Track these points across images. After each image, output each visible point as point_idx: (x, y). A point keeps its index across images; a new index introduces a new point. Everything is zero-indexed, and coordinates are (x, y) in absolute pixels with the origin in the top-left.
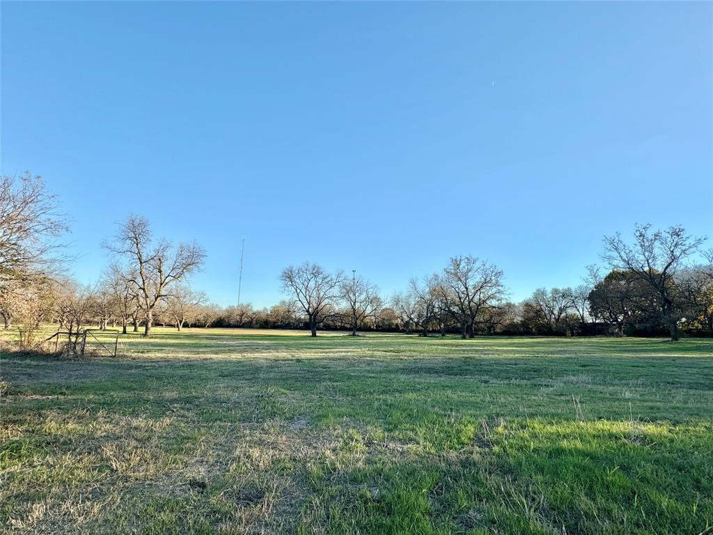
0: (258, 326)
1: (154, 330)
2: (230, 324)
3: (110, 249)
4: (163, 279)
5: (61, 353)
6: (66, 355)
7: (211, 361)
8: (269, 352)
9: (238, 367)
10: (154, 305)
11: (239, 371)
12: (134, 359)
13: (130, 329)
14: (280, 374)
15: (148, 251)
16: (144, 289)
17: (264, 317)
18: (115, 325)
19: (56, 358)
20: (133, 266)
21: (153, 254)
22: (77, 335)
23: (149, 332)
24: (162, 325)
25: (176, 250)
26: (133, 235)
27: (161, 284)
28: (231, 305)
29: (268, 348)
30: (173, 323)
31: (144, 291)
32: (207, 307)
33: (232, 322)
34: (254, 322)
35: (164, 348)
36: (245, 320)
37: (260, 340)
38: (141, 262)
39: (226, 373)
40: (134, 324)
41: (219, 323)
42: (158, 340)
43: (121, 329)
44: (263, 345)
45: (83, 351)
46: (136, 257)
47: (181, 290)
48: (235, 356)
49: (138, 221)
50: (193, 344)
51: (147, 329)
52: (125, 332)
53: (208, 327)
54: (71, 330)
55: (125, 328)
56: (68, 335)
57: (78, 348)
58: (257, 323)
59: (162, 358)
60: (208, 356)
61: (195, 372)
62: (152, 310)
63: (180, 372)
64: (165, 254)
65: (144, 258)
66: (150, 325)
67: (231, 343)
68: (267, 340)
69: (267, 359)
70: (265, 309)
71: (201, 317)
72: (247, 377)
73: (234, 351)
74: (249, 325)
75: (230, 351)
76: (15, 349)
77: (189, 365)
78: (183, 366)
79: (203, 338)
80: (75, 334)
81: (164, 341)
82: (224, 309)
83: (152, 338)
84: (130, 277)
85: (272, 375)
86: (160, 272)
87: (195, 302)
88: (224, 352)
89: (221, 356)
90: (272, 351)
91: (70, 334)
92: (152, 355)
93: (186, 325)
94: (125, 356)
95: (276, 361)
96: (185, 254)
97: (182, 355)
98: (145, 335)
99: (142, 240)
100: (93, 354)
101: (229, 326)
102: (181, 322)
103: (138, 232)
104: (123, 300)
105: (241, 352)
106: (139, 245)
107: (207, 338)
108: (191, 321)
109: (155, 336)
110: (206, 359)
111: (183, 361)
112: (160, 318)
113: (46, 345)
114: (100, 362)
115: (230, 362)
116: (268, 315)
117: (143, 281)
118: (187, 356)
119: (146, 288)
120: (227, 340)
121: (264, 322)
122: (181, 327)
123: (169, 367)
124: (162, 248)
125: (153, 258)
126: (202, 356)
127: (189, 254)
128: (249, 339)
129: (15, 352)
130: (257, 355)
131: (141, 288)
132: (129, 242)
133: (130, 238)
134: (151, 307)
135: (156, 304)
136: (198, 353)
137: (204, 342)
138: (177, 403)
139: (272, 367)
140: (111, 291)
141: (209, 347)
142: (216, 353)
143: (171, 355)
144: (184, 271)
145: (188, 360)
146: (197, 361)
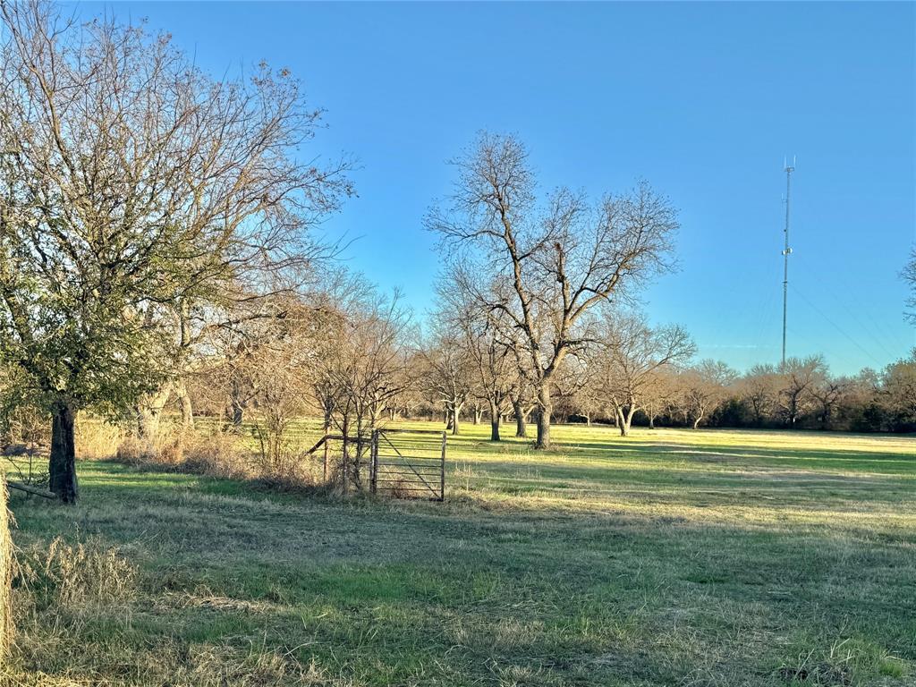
0: (847, 425)
1: (559, 433)
2: (761, 418)
3: (444, 229)
4: (569, 299)
5: (330, 486)
6: (341, 491)
7: (680, 526)
8: (870, 509)
9: (756, 551)
10: (552, 367)
11: (756, 566)
12: (486, 508)
13: (508, 430)
14: (893, 590)
15: (530, 226)
16: (526, 327)
17: (864, 398)
18: (478, 420)
19: (321, 499)
20: (499, 268)
21: (540, 233)
22: (359, 441)
23: (546, 436)
24: (584, 420)
25: (596, 217)
26: (491, 189)
27: (566, 312)
28: (762, 363)
29: (867, 494)
30: (608, 414)
31: (529, 333)
32: (693, 371)
33: (767, 413)
34: (835, 414)
35: (570, 481)
36: (806, 406)
37: (850, 466)
38: (514, 258)
39: (715, 568)
40: (516, 417)
41: (731, 417)
42: (564, 460)
43: (486, 429)
44: (854, 483)
45: (373, 482)
46: (503, 245)
47: (621, 324)
48: (756, 516)
49: (500, 150)
50: (647, 472)
51: (541, 431)
52: (495, 437)
53: (702, 426)
54: (344, 431)
55: (495, 427)
56: (341, 443)
57: (365, 474)
58: (842, 417)
59: (554, 510)
60: (677, 510)
61: (625, 559)
62: (549, 380)
63: (581, 556)
64: (571, 230)
65: (522, 247)
66: (546, 418)
67: (757, 473)
68: (869, 467)
69: (856, 532)
70: (869, 374)
71: (679, 400)
72: (777, 590)
73: (756, 499)
74: (819, 423)
75: (745, 499)
76: (254, 473)
77: (613, 534)
78: (598, 538)
79: (680, 457)
80: (353, 441)
81: (578, 462)
82: (743, 374)
83: (555, 453)
84: (493, 298)
85: (864, 591)
86: (561, 279)
87: (658, 358)
88: (727, 500)
89: (714, 514)
90: (880, 505)
91: (346, 440)
92: (531, 500)
93: (640, 421)
94: (465, 500)
95: (891, 539)
96: (621, 226)
97: (607, 504)
98: (538, 445)
99: (513, 199)
100: (397, 493)
101: (759, 424)
102: (626, 412)
103: (502, 178)
104: (486, 358)
105: (777, 503)
106: (506, 213)
107: (692, 458)
108: (655, 409)
109: (562, 449)
110: (667, 521)
111: (602, 523)
112: (577, 401)
113: (305, 465)
114: (407, 513)
115: (736, 534)
116: (876, 391)
117: (524, 305)
118: (619, 507)
119: (531, 324)
120: (749, 463)
121: (867, 414)
122: (627, 426)
123: (564, 536)
124: (560, 214)
125: (540, 246)
126: (661, 510)
127: (630, 224)
128: (813, 464)
129: (255, 481)
130: (827, 516)
131: (520, 326)
132: (483, 207)
133: (486, 198)
134: (548, 372)
135: (557, 364)
136: (651, 499)
137: (682, 467)
138: (523, 665)
139: (871, 562)
140: (461, 335)
141: (689, 483)
142: (702, 503)
143: (579, 503)
144: (621, 273)
145: (617, 520)
146: (642, 523)
